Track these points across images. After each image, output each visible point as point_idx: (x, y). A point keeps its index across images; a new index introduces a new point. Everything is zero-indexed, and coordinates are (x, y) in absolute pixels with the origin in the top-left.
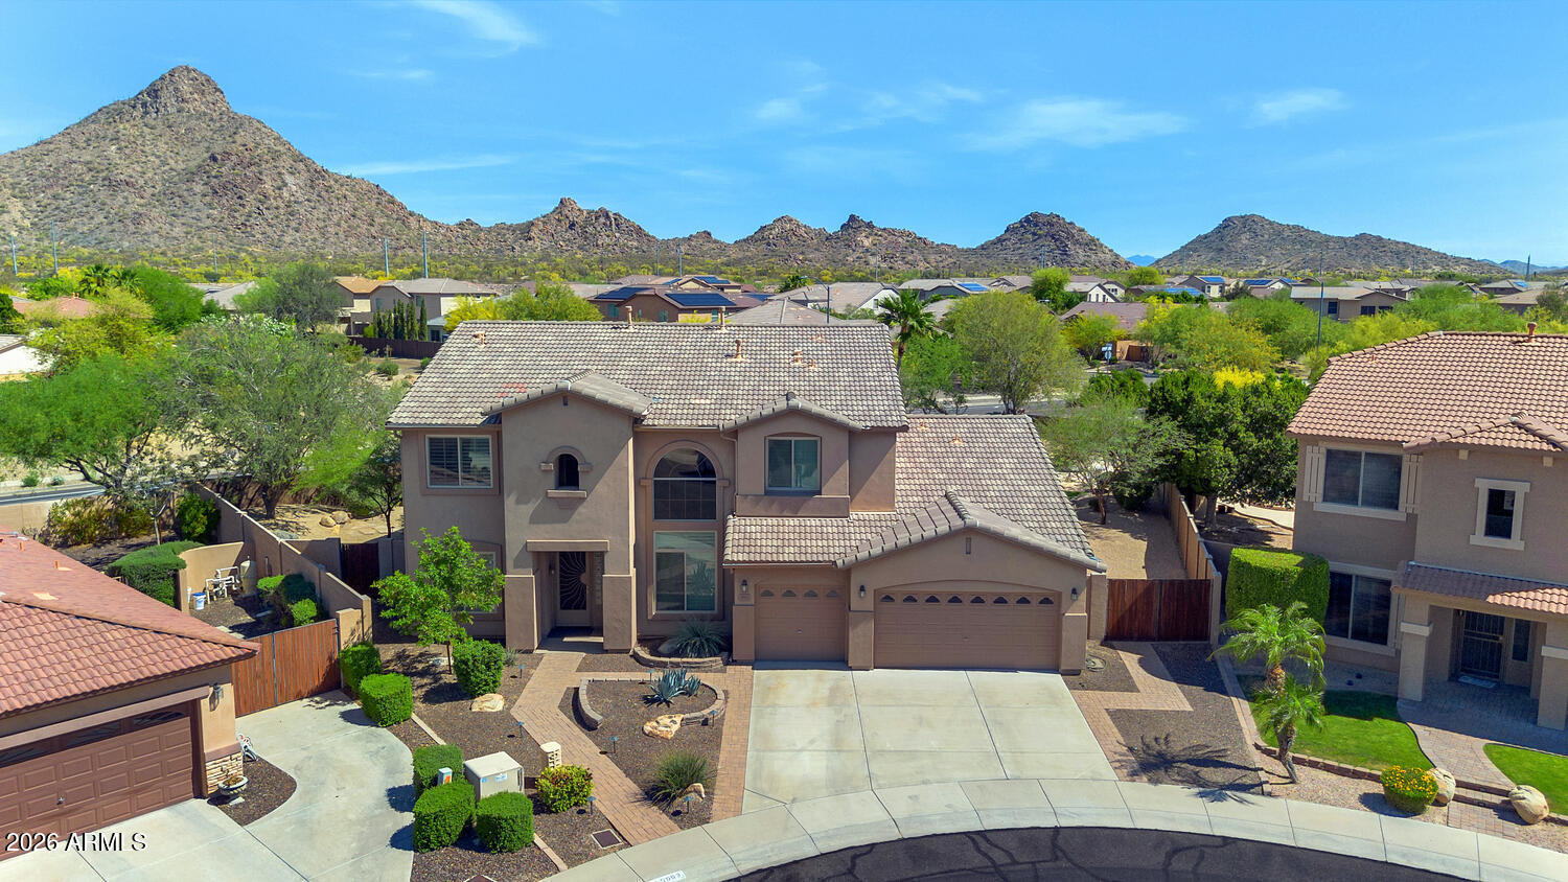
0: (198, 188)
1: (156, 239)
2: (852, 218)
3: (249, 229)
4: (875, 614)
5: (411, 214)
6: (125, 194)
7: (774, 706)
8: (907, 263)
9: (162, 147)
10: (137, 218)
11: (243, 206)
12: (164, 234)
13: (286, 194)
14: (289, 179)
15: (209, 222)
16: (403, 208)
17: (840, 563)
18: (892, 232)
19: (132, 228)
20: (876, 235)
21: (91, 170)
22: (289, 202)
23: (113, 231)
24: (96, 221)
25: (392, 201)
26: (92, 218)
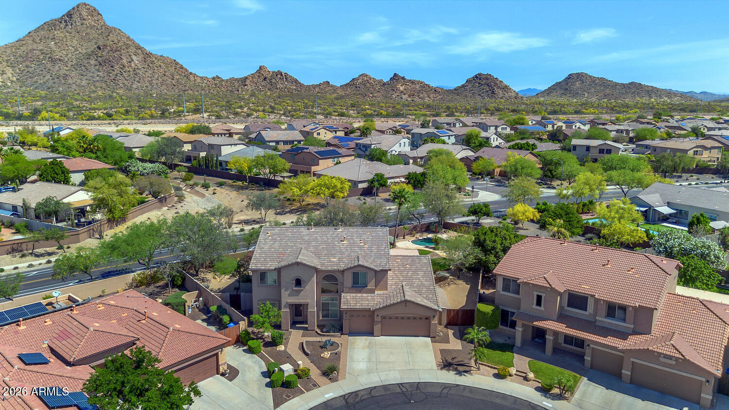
0: (93, 62)
1: (74, 86)
2: (395, 75)
3: (117, 81)
4: (381, 322)
5: (191, 73)
6: (59, 65)
7: (354, 348)
8: (420, 98)
9: (75, 42)
10: (65, 77)
11: (114, 71)
12: (78, 84)
13: (133, 65)
14: (134, 58)
15: (98, 78)
16: (187, 71)
17: (371, 309)
18: (413, 82)
19: (63, 81)
20: (406, 84)
21: (43, 54)
22: (135, 69)
23: (55, 83)
24: (47, 78)
25: (182, 67)
26: (44, 76)
